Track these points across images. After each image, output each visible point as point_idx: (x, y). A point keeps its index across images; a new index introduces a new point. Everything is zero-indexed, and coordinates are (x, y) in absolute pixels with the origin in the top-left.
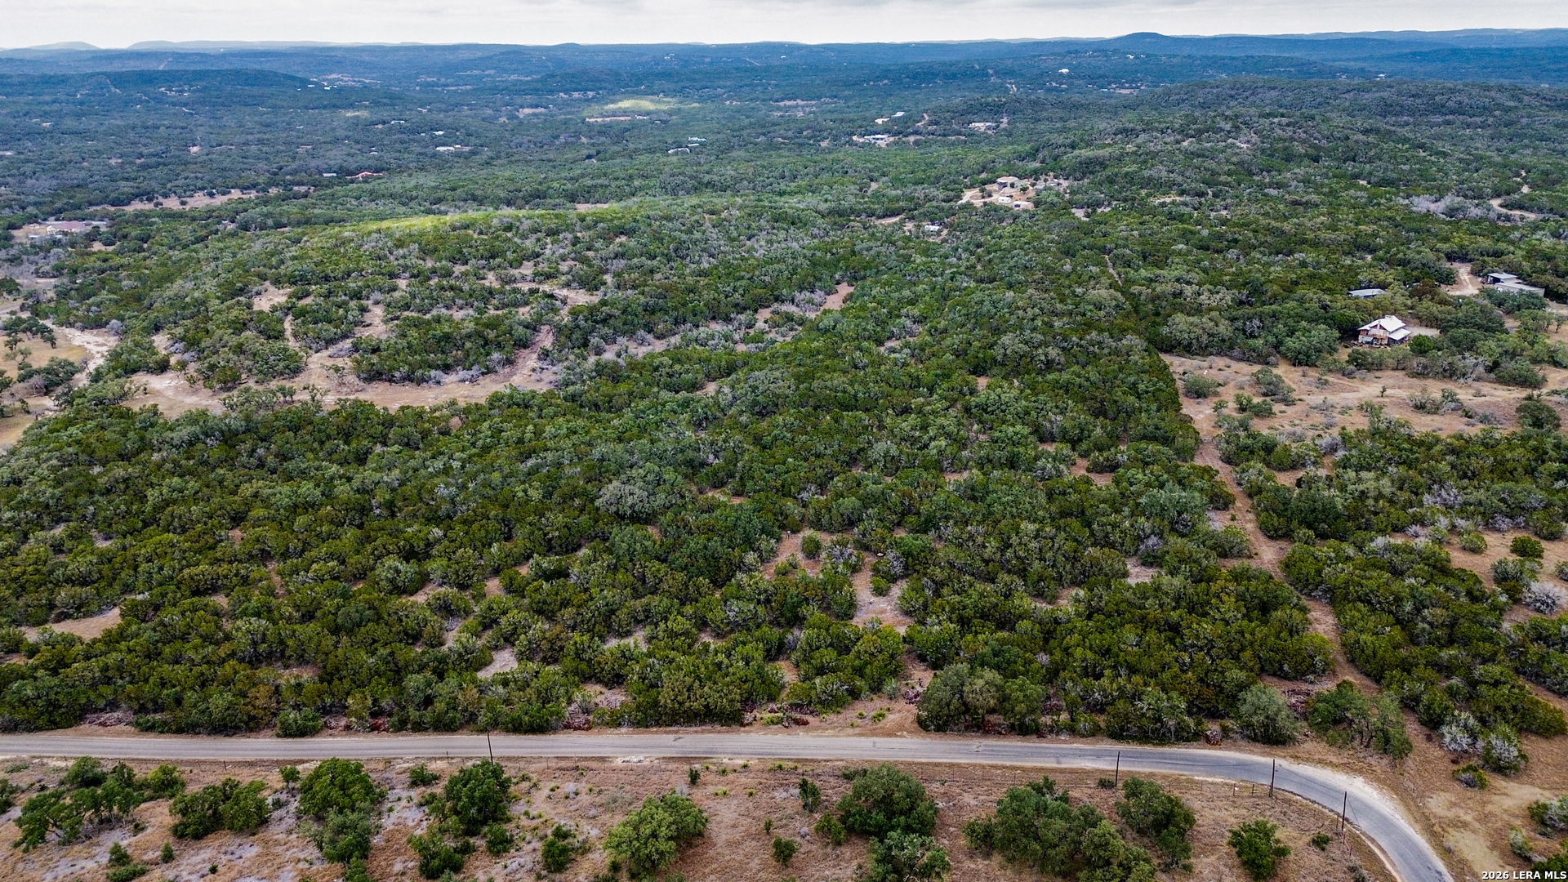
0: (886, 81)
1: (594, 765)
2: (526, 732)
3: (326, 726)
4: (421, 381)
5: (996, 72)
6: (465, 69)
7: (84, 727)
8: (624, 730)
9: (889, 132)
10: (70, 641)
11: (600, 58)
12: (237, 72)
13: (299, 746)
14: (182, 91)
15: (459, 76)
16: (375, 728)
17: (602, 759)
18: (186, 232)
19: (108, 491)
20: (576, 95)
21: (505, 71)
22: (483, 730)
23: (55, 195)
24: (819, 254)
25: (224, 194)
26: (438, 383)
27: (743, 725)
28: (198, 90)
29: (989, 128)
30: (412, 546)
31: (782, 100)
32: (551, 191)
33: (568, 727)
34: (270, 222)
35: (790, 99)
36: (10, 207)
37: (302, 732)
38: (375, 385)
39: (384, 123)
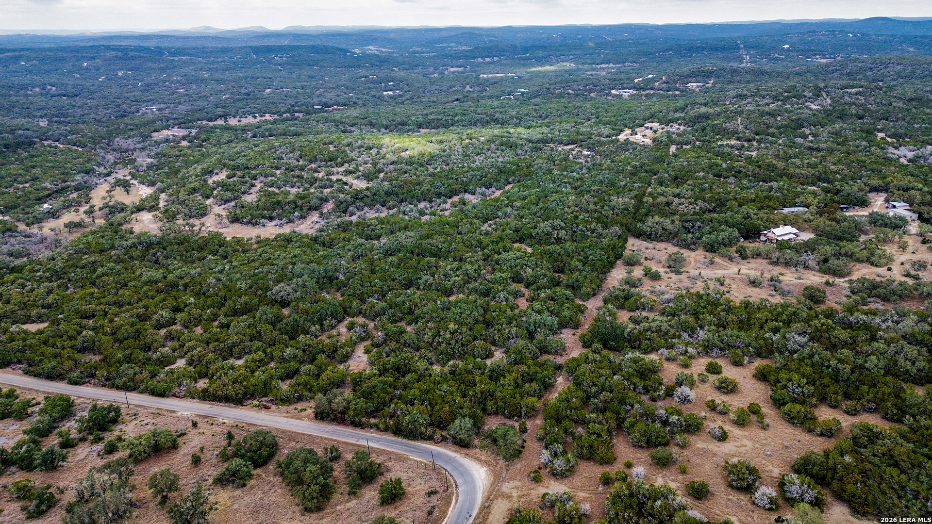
0: (671, 52)
1: (165, 413)
2: (156, 396)
3: (89, 382)
4: (255, 224)
5: (745, 47)
6: (440, 43)
7: (8, 369)
8: (195, 400)
9: (634, 88)
10: (26, 332)
11: (519, 35)
12: (313, 46)
13: (73, 389)
14: (282, 57)
15: (434, 47)
16: (104, 386)
17: (174, 412)
18: (226, 136)
19: (84, 267)
20: (488, 60)
21: (460, 43)
22: (141, 393)
23: (187, 115)
24: (508, 166)
25: (261, 116)
26: (264, 226)
27: (242, 405)
28: (290, 57)
29: (698, 87)
30: (179, 306)
31: (601, 64)
32: (410, 122)
33: (174, 395)
34: (267, 134)
35: (606, 63)
36: (161, 120)
37: (76, 383)
38: (234, 225)
39: (366, 77)
